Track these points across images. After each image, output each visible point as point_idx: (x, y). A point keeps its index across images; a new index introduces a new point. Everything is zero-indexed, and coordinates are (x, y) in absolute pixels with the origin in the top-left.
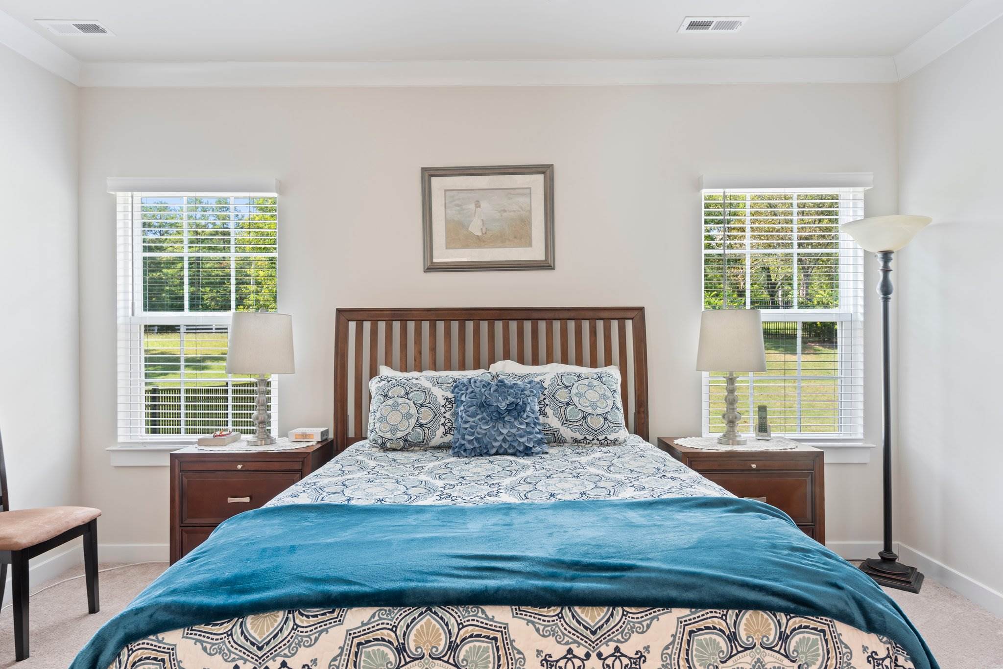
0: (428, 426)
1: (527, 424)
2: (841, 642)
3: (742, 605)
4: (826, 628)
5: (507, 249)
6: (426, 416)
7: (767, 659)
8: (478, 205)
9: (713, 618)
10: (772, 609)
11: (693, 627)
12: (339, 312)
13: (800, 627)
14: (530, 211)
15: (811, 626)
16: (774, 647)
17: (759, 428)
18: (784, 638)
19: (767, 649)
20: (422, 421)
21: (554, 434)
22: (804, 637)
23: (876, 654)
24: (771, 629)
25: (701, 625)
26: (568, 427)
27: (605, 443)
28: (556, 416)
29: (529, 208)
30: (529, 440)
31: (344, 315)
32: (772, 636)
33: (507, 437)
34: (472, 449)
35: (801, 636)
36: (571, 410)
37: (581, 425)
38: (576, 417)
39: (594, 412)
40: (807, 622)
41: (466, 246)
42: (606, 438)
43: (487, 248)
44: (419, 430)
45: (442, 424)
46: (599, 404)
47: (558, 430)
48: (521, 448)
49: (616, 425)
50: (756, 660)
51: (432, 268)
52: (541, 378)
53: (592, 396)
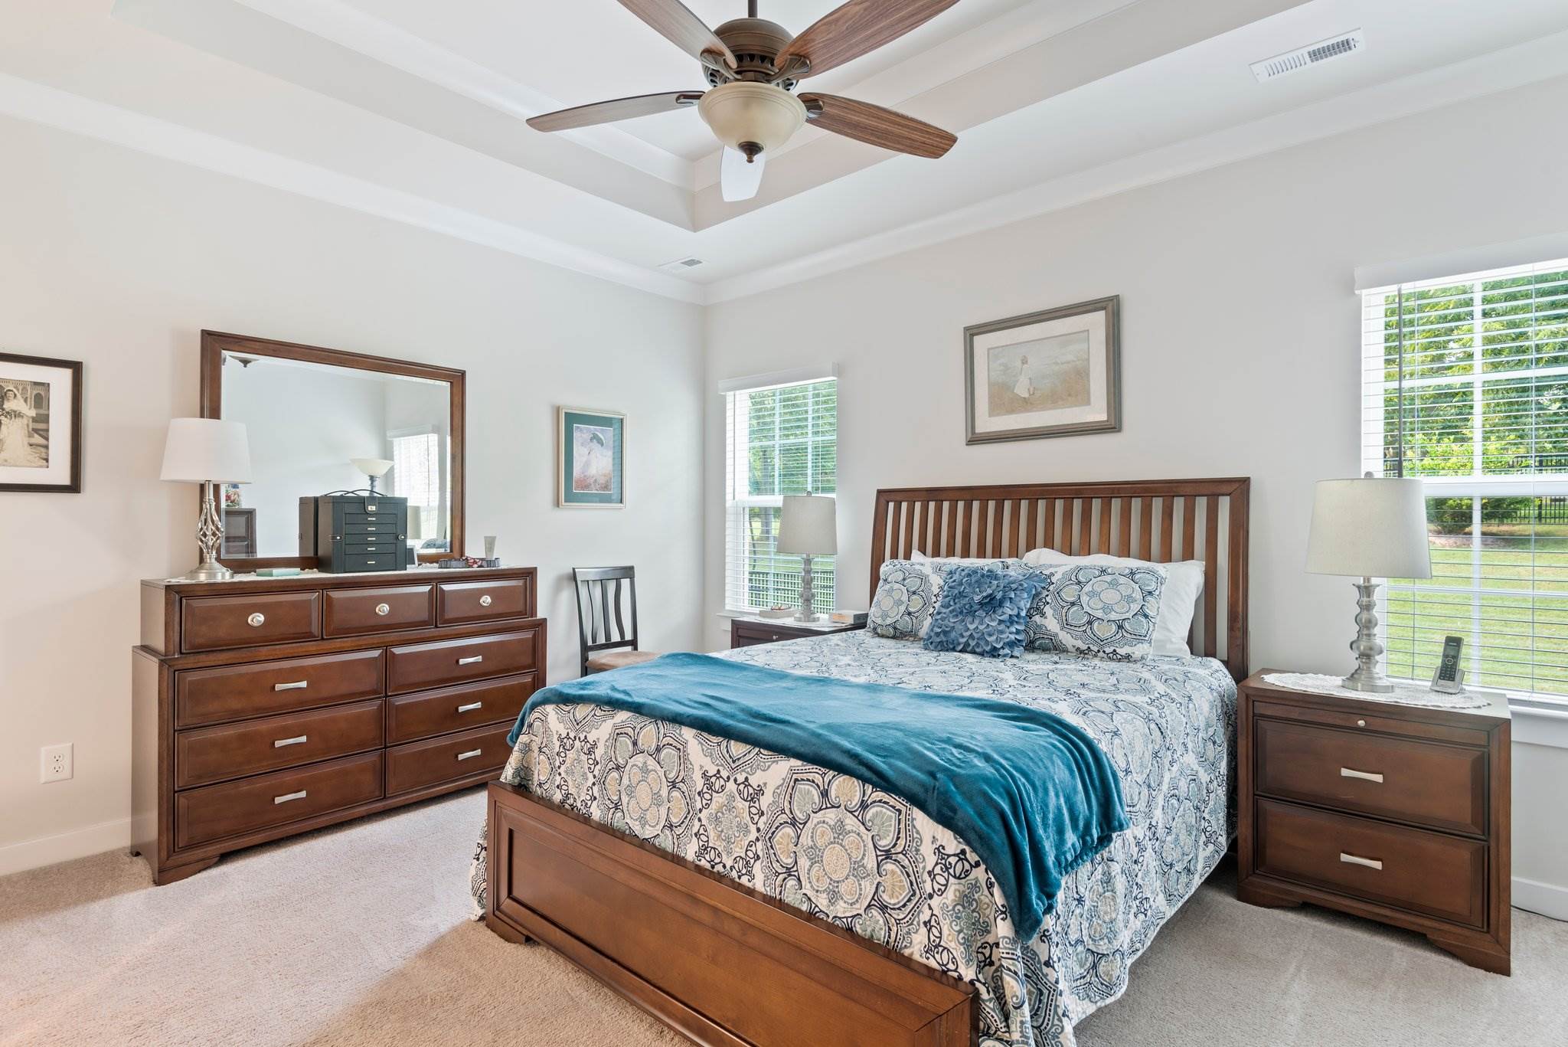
0: (916, 615)
1: (1001, 622)
2: (914, 826)
3: (841, 769)
4: (903, 809)
5: (1059, 411)
6: (916, 604)
7: (847, 821)
8: (1024, 361)
9: (815, 773)
10: (865, 780)
11: (799, 777)
12: (880, 492)
13: (880, 801)
14: (1088, 360)
15: (891, 804)
16: (854, 811)
17: (1441, 673)
18: (864, 806)
19: (849, 812)
20: (911, 610)
21: (1052, 639)
22: (881, 811)
23: (944, 848)
24: (855, 796)
25: (805, 777)
26: (1068, 633)
27: (1114, 657)
28: (1055, 618)
29: (1086, 357)
30: (997, 640)
31: (884, 496)
32: (856, 800)
33: (974, 633)
34: (940, 642)
35: (879, 809)
36: (1074, 612)
37: (1085, 631)
38: (1079, 620)
39: (1105, 617)
40: (888, 799)
41: (1011, 411)
42: (1115, 651)
43: (1035, 411)
44: (907, 618)
45: (930, 615)
46: (1115, 608)
47: (1057, 634)
48: (988, 648)
49: (1134, 637)
50: (838, 818)
51: (975, 439)
52: (1052, 570)
53: (1110, 596)
